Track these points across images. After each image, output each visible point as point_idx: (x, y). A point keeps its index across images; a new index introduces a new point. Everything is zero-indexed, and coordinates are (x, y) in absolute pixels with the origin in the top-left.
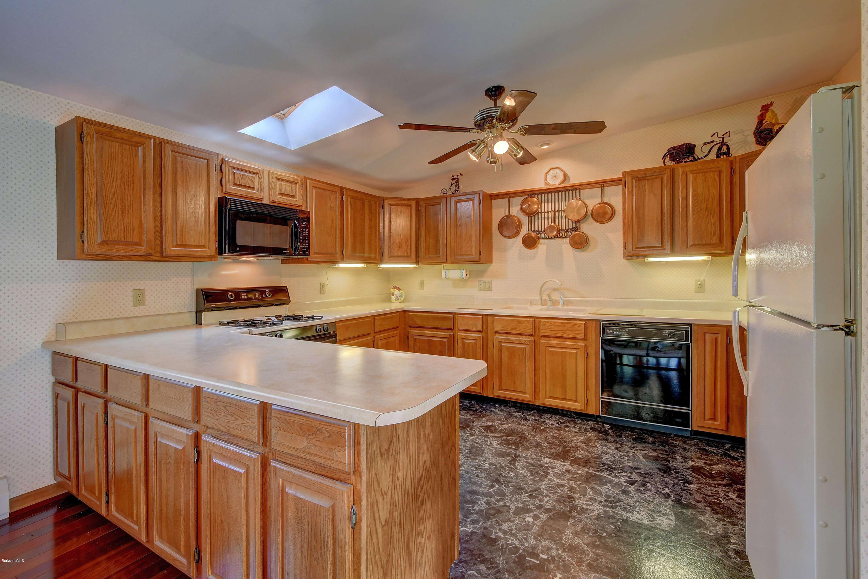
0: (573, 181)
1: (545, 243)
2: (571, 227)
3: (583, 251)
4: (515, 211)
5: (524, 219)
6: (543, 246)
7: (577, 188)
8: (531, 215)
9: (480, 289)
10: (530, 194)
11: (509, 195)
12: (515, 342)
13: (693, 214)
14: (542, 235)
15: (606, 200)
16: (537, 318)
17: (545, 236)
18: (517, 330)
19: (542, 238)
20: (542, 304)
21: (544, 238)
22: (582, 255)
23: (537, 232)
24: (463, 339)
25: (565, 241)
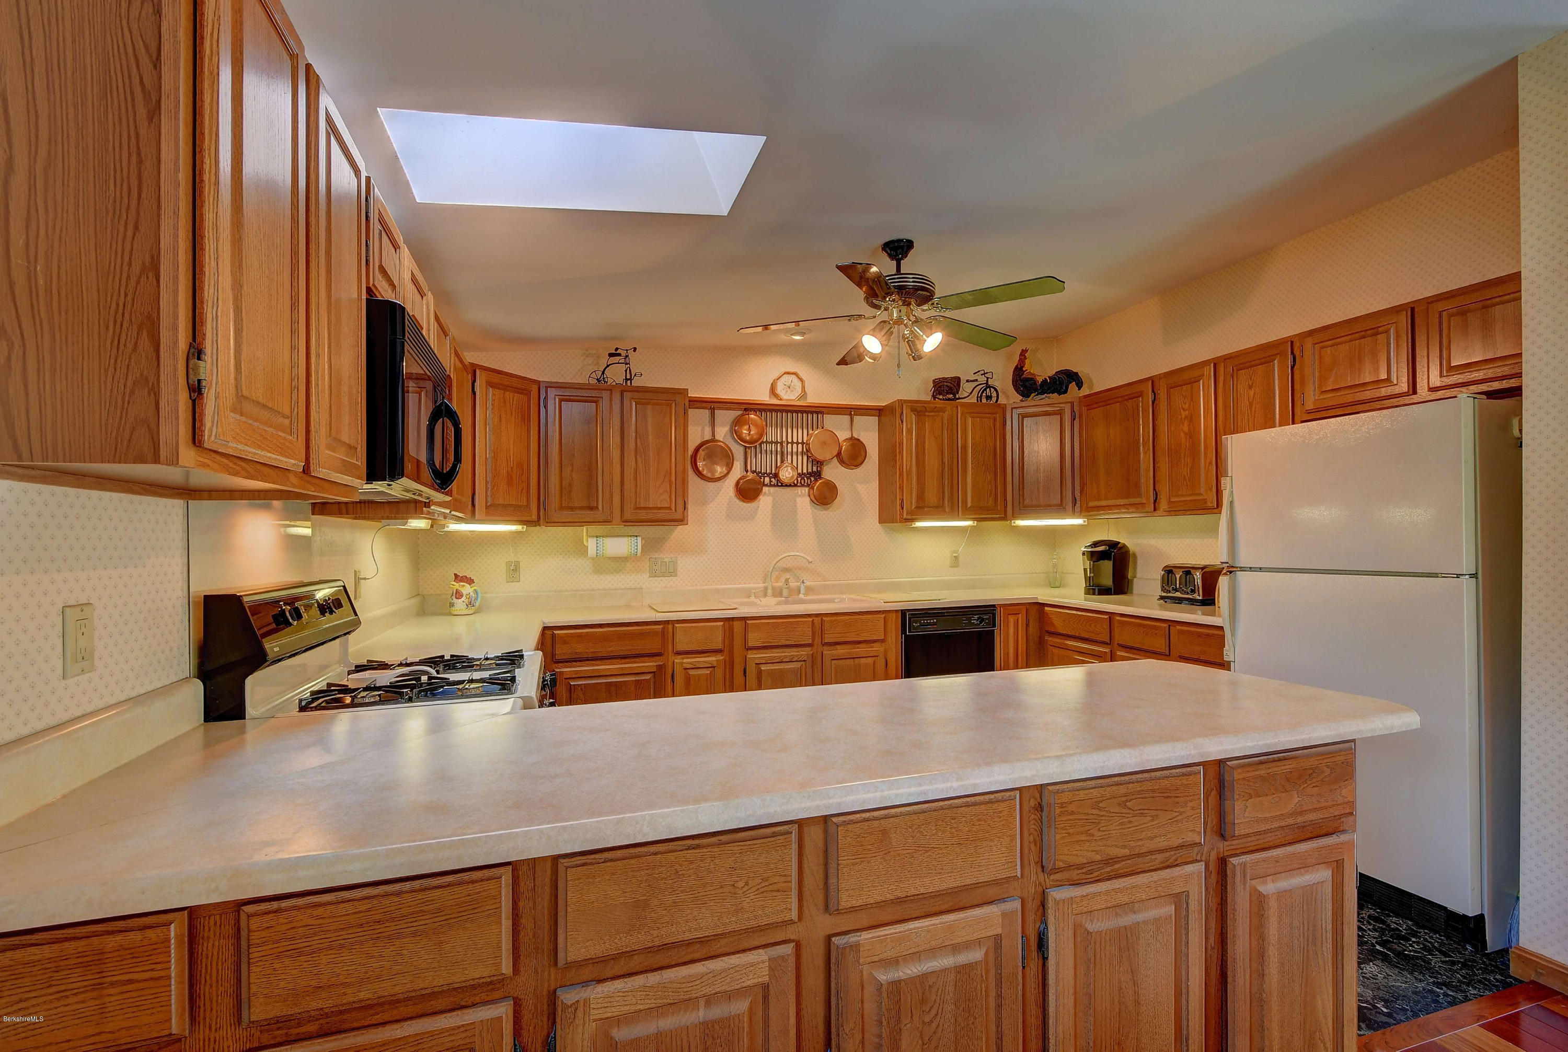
0: (813, 399)
1: (770, 494)
2: (810, 470)
3: (825, 509)
4: (722, 432)
5: (738, 451)
6: (768, 498)
7: (818, 411)
8: (752, 445)
9: (654, 574)
10: (748, 407)
11: (713, 405)
12: (784, 660)
13: (972, 468)
14: (767, 480)
15: (855, 436)
16: (817, 615)
17: (771, 481)
18: (787, 640)
19: (767, 485)
20: (774, 595)
21: (771, 486)
22: (825, 514)
23: (761, 474)
24: (686, 669)
25: (800, 493)
